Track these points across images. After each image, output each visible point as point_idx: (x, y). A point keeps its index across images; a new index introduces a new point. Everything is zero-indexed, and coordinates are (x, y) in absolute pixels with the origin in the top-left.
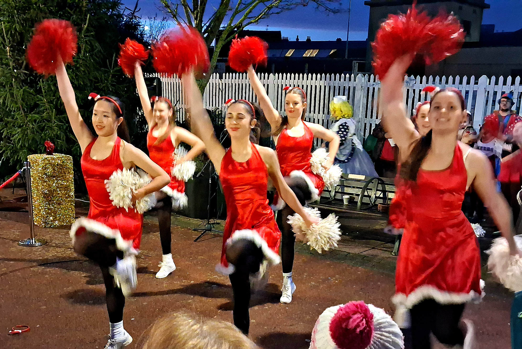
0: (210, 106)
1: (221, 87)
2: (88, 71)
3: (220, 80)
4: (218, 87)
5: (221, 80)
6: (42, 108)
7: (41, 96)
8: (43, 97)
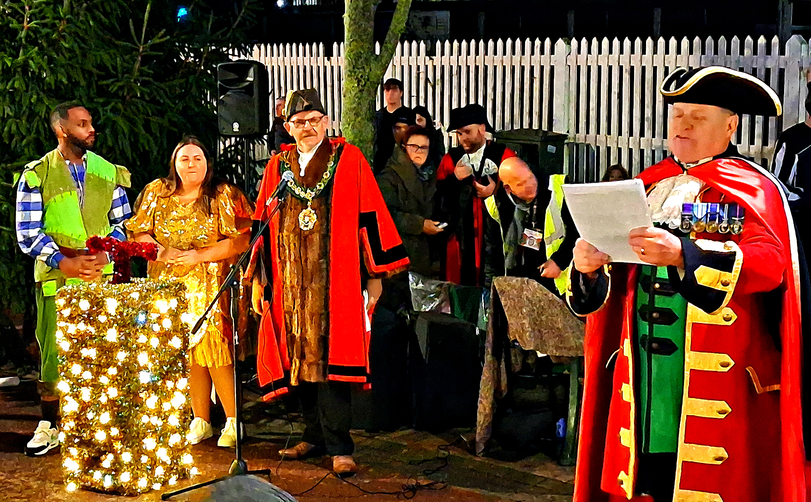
1: (431, 79)
3: (427, 58)
4: (422, 76)
5: (431, 59)
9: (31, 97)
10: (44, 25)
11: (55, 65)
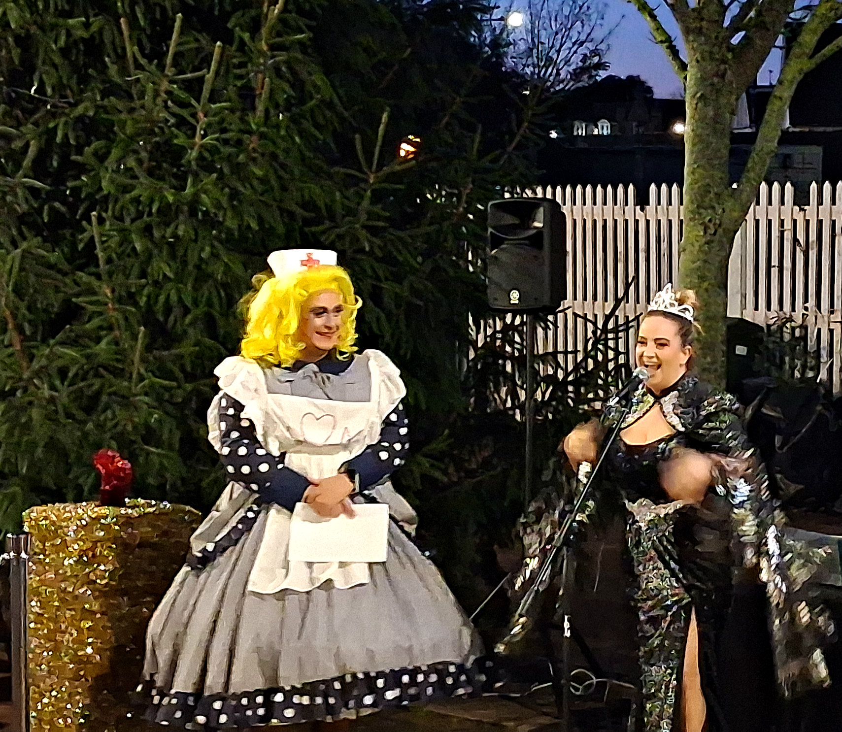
0: (756, 308)
1: (801, 237)
2: (280, 178)
3: (797, 208)
4: (788, 235)
5: (801, 209)
6: (96, 322)
7: (90, 274)
8: (98, 277)
9: (202, 250)
10: (226, 142)
11: (240, 202)
